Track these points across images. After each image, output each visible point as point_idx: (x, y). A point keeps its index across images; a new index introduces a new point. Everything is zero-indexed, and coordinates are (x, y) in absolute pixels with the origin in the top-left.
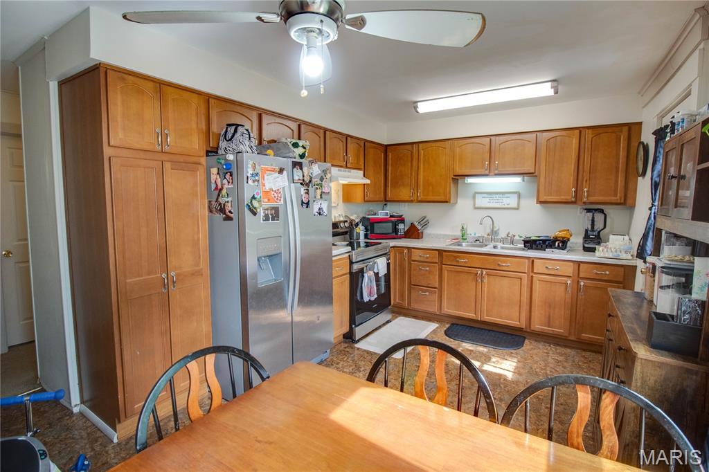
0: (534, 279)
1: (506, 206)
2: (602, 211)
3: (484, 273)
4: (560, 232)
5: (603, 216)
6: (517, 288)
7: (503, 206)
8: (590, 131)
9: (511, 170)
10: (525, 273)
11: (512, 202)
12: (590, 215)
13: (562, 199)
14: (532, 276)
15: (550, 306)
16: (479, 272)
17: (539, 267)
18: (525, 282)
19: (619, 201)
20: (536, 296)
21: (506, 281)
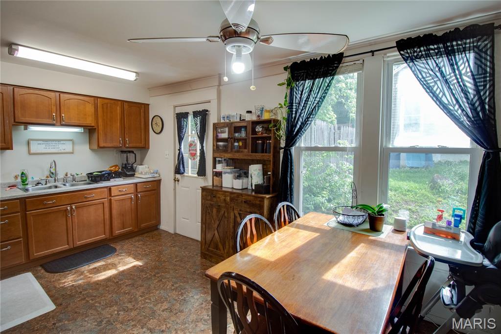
0: (112, 201)
1: (63, 151)
2: (133, 152)
3: (74, 207)
4: (111, 167)
5: (134, 155)
6: (101, 210)
7: (60, 151)
8: (127, 103)
9: (77, 122)
10: (105, 198)
11: (68, 147)
12: (125, 155)
13: (115, 145)
14: (111, 199)
15: (123, 215)
16: (69, 208)
17: (114, 192)
18: (107, 205)
19: (143, 146)
20: (114, 212)
21: (92, 209)
